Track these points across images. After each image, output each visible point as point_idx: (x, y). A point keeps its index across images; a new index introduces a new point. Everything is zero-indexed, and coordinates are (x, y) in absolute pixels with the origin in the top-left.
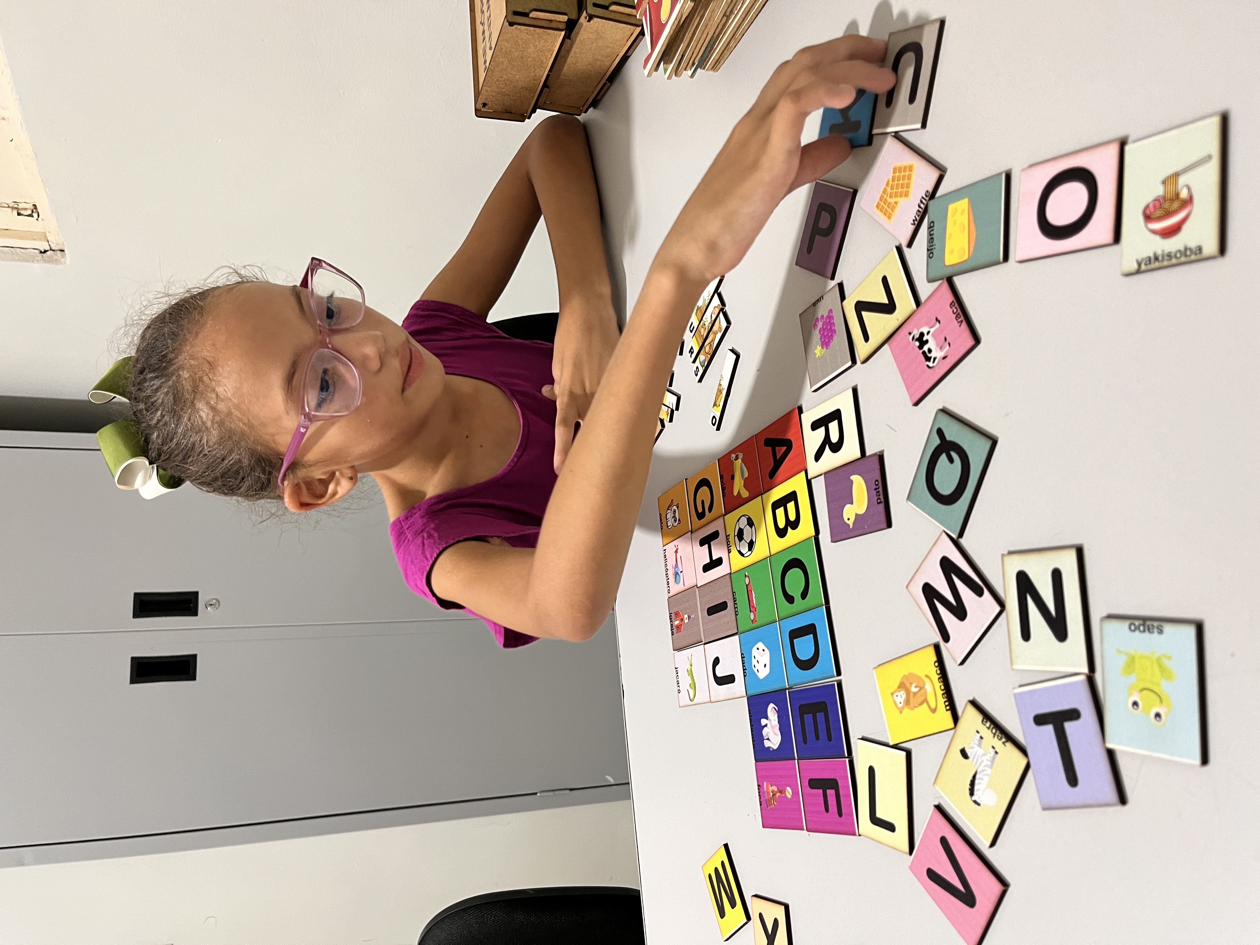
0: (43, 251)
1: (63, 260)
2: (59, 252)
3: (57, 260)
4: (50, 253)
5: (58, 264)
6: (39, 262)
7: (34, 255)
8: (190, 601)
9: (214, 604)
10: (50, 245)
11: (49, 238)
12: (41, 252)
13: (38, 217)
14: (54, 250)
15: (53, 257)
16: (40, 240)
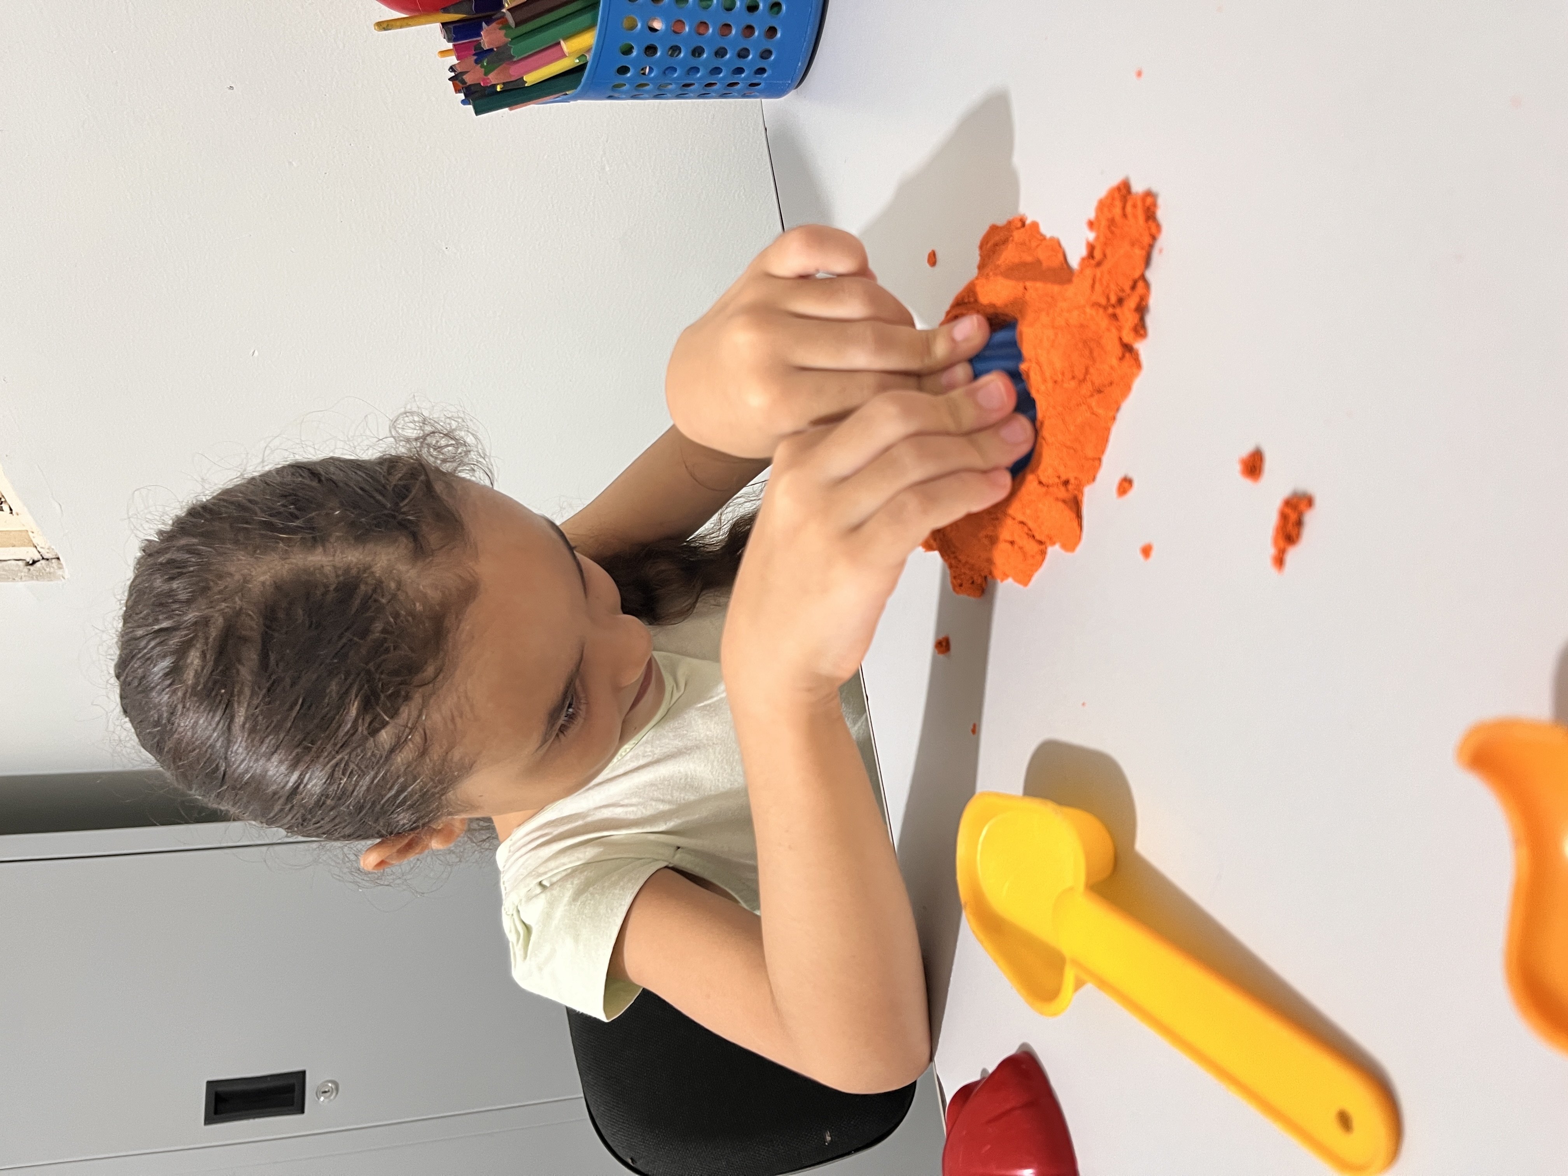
0: (31, 562)
1: (60, 572)
2: (53, 561)
3: (50, 573)
4: (41, 564)
5: (51, 581)
6: (24, 579)
7: (17, 569)
8: (290, 1089)
9: (332, 1089)
10: (39, 552)
11: (35, 541)
12: (28, 564)
13: (11, 510)
14: (48, 560)
15: (45, 570)
16: (23, 545)
